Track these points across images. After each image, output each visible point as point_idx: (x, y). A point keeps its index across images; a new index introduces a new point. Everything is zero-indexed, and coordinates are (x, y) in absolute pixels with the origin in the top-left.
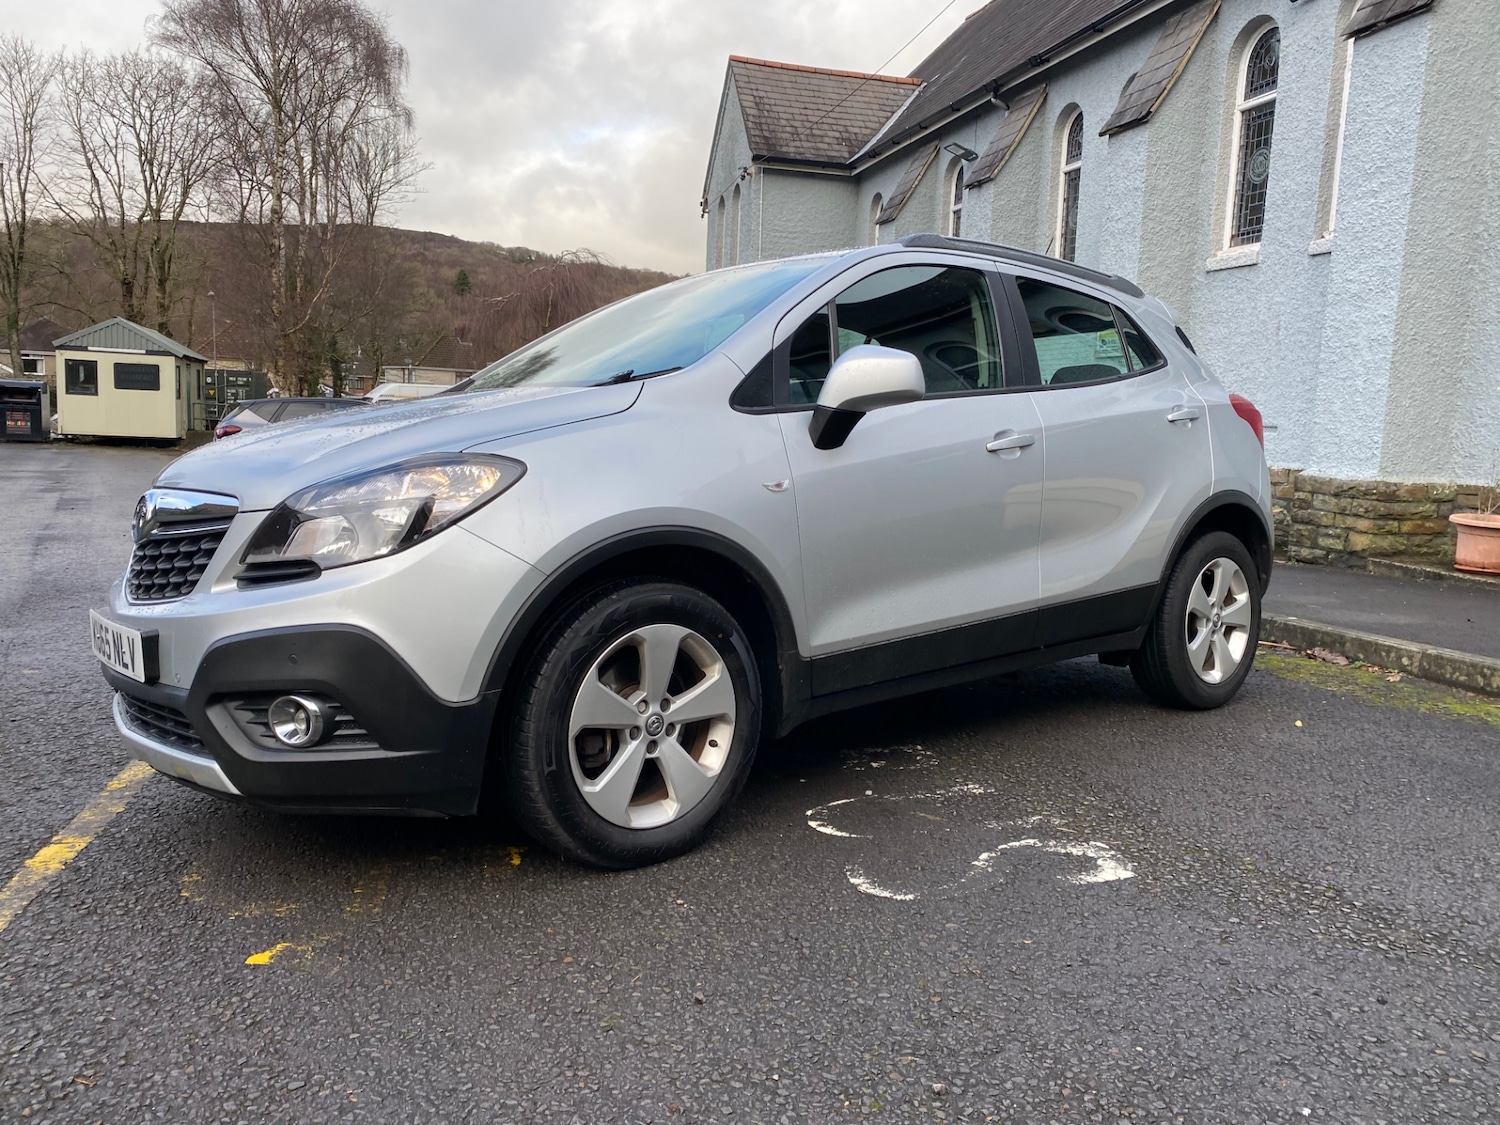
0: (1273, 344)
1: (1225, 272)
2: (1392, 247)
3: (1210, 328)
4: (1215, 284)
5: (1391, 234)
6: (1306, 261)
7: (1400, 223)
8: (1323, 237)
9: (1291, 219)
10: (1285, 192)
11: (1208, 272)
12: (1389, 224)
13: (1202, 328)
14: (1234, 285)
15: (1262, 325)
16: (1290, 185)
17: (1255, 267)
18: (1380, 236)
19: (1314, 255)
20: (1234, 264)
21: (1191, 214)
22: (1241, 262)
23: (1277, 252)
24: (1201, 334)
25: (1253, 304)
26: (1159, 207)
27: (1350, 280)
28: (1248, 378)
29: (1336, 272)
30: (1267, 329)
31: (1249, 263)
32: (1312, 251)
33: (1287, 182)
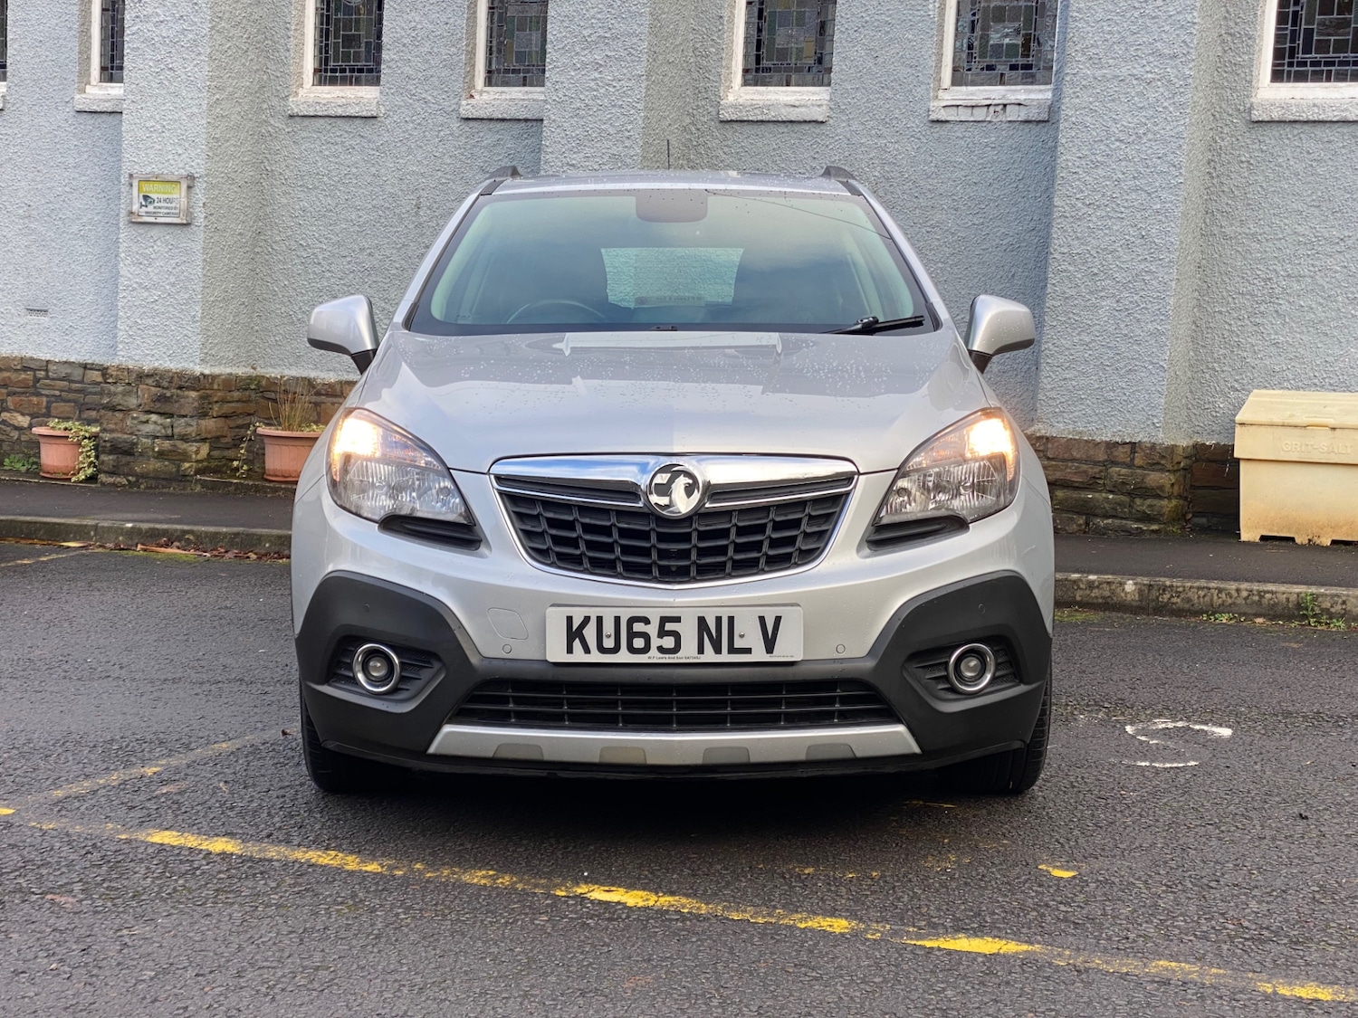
0: (411, 226)
1: (321, 121)
2: (627, 134)
3: (302, 195)
4: (304, 134)
5: (624, 119)
6: (455, 125)
7: (634, 108)
8: (472, 96)
9: (427, 66)
10: (414, 29)
11: (291, 116)
12: (621, 106)
13: (285, 193)
14: (339, 140)
15: (391, 200)
16: (420, 22)
17: (373, 121)
18: (610, 119)
19: (468, 119)
20: (340, 112)
21: (259, 30)
22: (351, 111)
23: (408, 106)
24: (284, 201)
25: (373, 170)
26: (227, 15)
27: (573, 165)
28: (373, 268)
29: (552, 153)
30: (399, 206)
31: (364, 114)
32: (464, 114)
33: (416, 16)
